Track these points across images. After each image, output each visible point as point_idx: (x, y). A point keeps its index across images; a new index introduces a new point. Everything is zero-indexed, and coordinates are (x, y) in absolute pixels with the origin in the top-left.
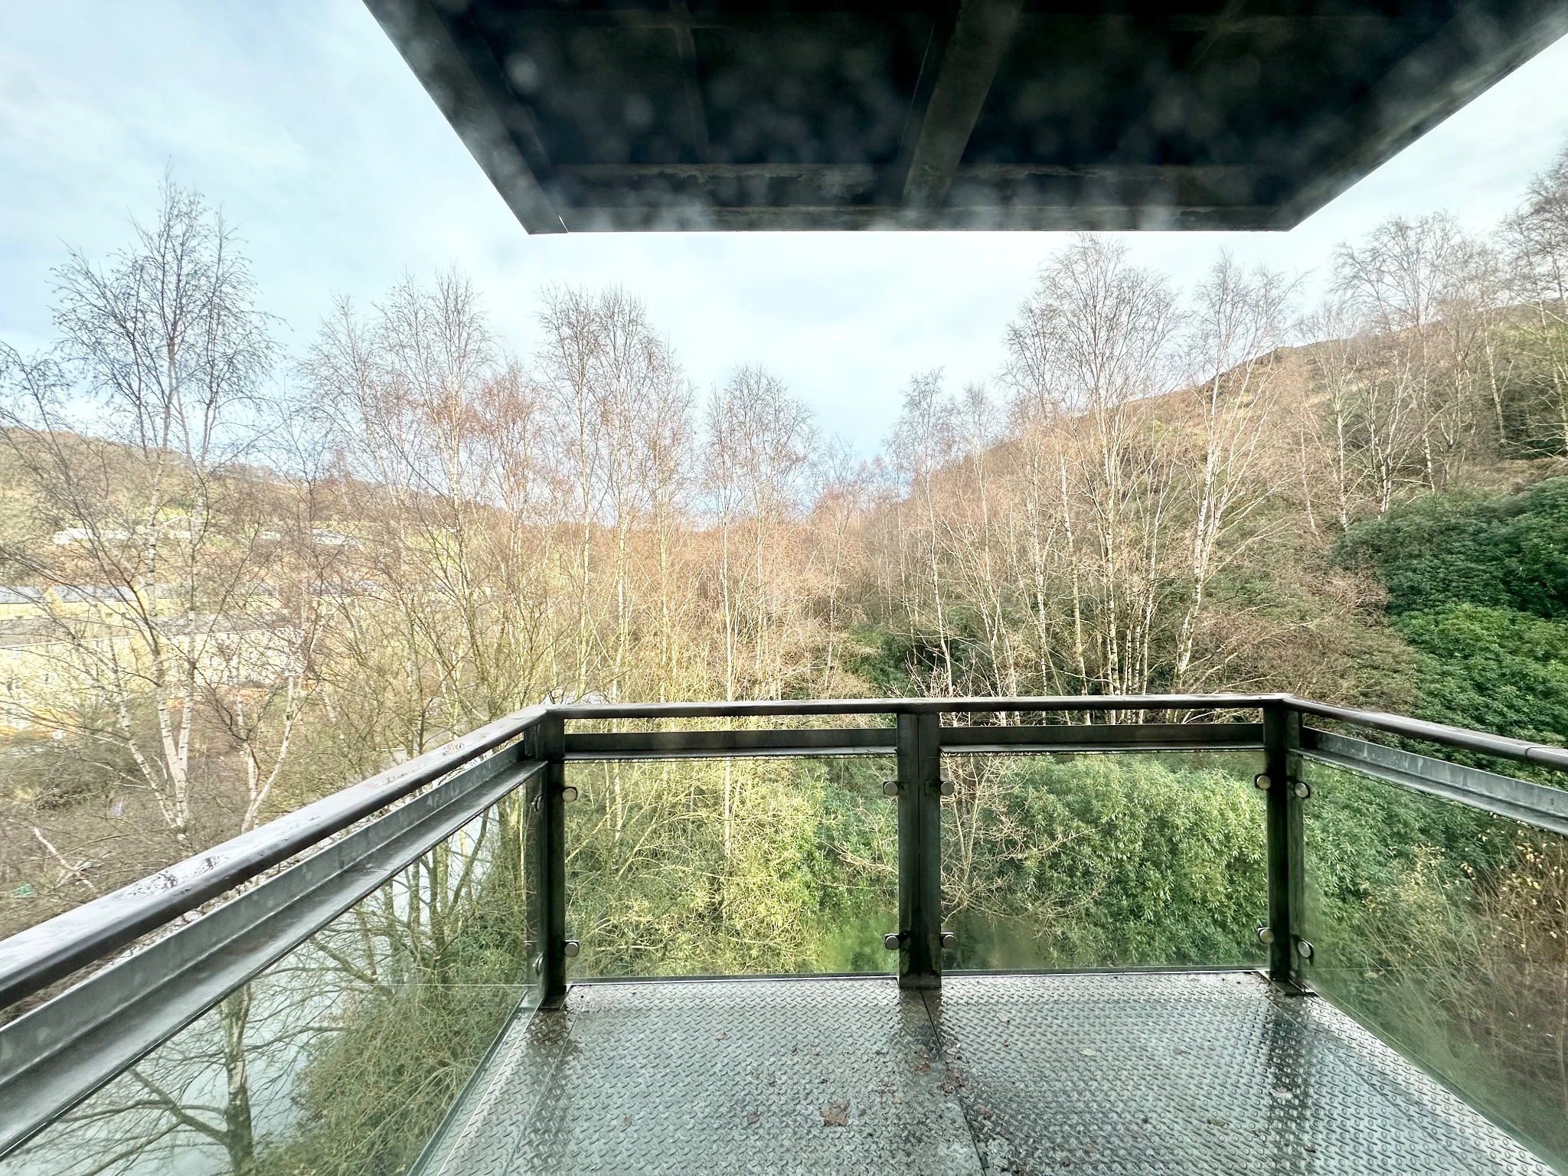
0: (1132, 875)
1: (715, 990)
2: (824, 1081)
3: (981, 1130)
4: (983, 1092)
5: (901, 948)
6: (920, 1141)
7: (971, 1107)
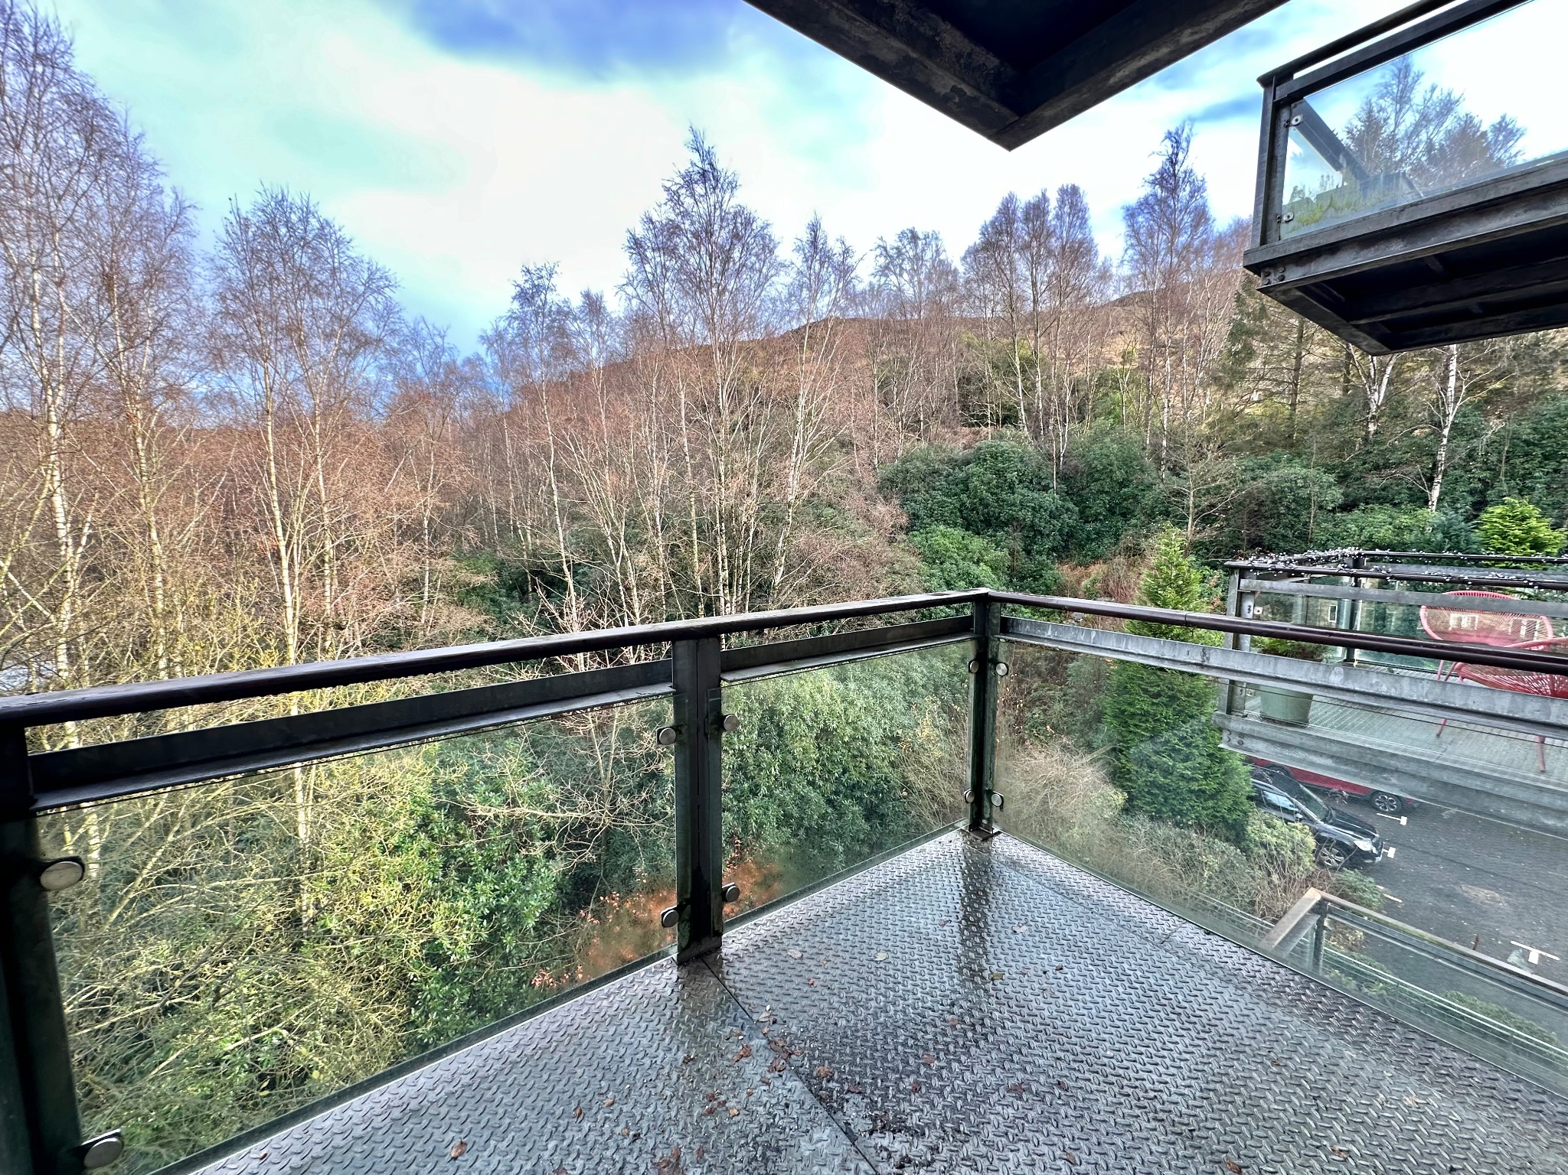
0: (751, 761)
1: (422, 1080)
2: (637, 1136)
3: (831, 1097)
4: (813, 1050)
5: (681, 921)
6: (778, 1150)
7: (809, 1075)
